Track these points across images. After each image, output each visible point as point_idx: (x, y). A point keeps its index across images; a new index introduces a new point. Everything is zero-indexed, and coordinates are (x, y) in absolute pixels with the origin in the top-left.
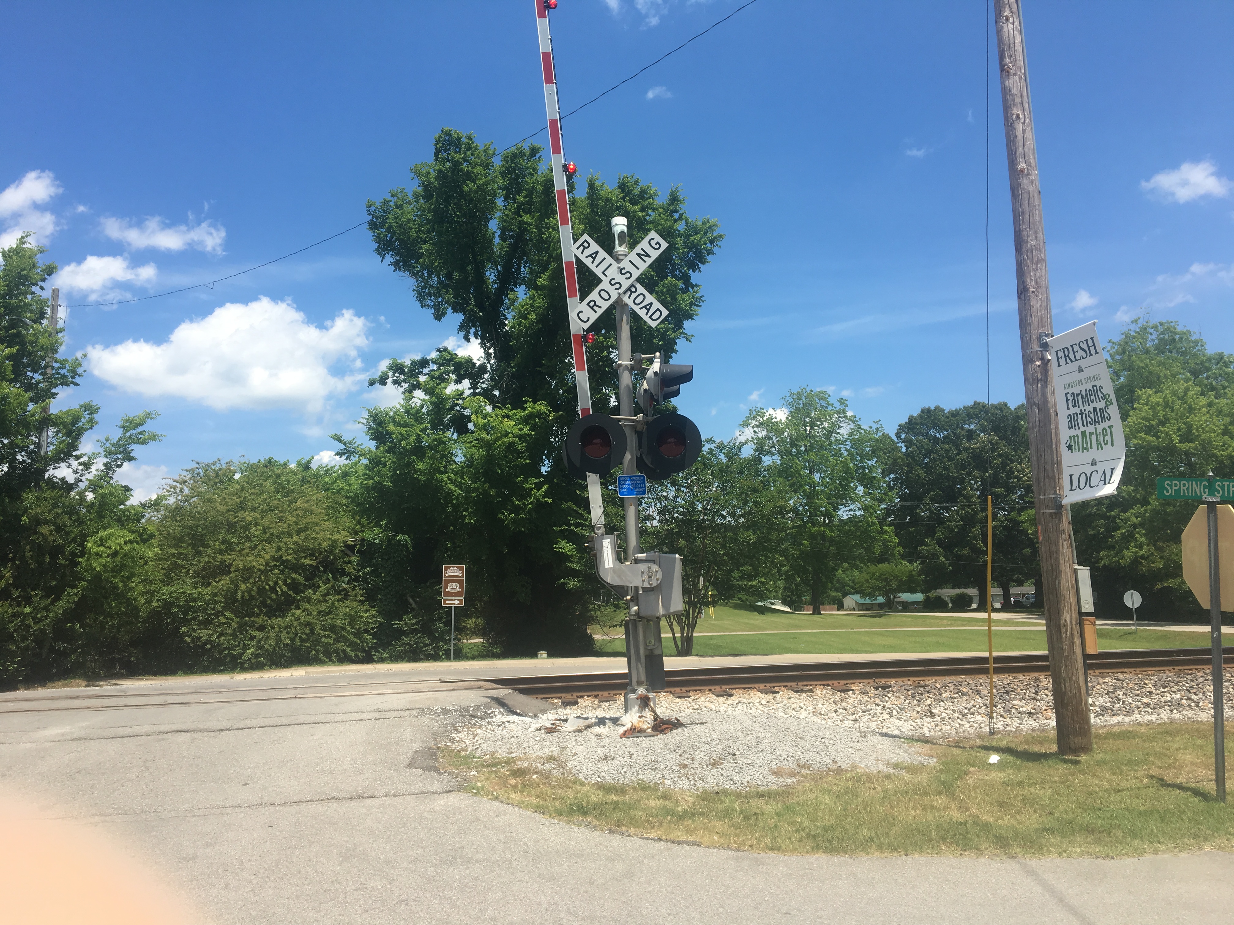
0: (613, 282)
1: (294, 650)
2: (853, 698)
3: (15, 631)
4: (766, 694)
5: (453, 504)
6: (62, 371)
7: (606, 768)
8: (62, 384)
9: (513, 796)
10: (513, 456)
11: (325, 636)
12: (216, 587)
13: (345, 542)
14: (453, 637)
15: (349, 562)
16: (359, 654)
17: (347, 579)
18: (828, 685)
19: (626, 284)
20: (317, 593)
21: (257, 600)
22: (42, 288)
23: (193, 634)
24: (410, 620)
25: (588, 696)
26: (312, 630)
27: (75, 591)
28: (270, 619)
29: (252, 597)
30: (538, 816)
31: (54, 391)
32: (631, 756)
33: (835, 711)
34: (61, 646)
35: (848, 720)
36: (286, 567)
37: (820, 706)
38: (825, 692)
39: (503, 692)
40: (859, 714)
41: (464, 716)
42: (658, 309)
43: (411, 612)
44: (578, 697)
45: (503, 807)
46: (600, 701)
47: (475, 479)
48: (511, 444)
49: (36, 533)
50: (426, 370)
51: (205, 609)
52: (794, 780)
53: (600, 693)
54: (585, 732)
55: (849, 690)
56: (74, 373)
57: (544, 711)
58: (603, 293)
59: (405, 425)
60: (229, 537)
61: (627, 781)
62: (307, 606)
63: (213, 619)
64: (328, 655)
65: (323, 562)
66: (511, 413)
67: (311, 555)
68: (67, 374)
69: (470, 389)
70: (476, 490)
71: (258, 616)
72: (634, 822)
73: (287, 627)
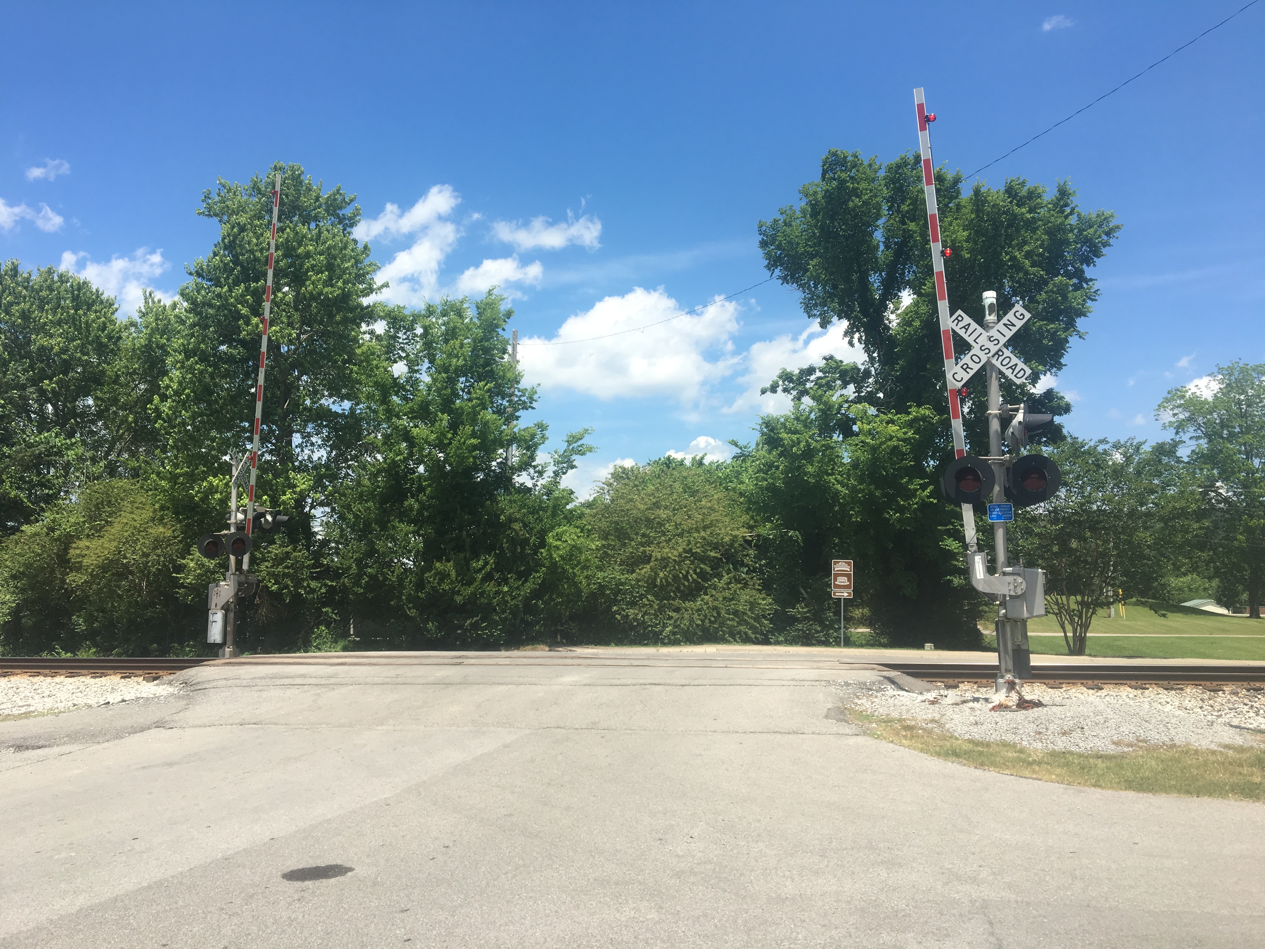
0: (983, 348)
1: (705, 630)
2: (1221, 698)
3: (497, 605)
4: (1136, 689)
5: (840, 504)
6: (523, 399)
7: (976, 730)
8: (522, 408)
9: (904, 741)
10: (898, 459)
11: (729, 619)
12: (639, 574)
13: (744, 537)
14: (842, 626)
15: (747, 555)
16: (758, 636)
17: (745, 570)
18: (1200, 685)
19: (994, 349)
20: (722, 581)
21: (672, 586)
22: (504, 330)
23: (623, 613)
24: (802, 608)
25: (968, 682)
26: (719, 614)
27: (538, 575)
28: (684, 603)
29: (668, 584)
30: (922, 754)
31: (517, 414)
32: (996, 723)
33: (1201, 708)
34: (530, 618)
35: (1212, 715)
36: (695, 559)
37: (1187, 702)
38: (1195, 690)
39: (893, 674)
40: (1225, 711)
41: (863, 689)
42: (1022, 369)
43: (802, 601)
44: (959, 682)
45: (897, 747)
46: (979, 687)
47: (861, 480)
48: (896, 448)
49: (510, 528)
50: (813, 378)
51: (631, 592)
52: (1131, 749)
53: (979, 680)
54: (961, 706)
55: (1219, 691)
56: (532, 399)
57: (928, 691)
58: (974, 358)
59: (795, 432)
60: (648, 532)
61: (992, 740)
62: (714, 592)
63: (638, 601)
64: (733, 636)
65: (726, 554)
66: (895, 418)
67: (714, 548)
68: (526, 400)
69: (854, 393)
70: (862, 491)
71: (674, 599)
72: (993, 764)
73: (699, 610)
